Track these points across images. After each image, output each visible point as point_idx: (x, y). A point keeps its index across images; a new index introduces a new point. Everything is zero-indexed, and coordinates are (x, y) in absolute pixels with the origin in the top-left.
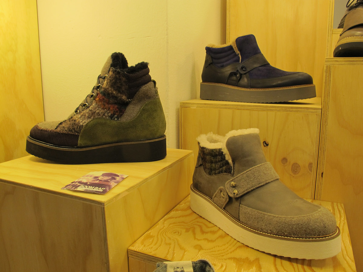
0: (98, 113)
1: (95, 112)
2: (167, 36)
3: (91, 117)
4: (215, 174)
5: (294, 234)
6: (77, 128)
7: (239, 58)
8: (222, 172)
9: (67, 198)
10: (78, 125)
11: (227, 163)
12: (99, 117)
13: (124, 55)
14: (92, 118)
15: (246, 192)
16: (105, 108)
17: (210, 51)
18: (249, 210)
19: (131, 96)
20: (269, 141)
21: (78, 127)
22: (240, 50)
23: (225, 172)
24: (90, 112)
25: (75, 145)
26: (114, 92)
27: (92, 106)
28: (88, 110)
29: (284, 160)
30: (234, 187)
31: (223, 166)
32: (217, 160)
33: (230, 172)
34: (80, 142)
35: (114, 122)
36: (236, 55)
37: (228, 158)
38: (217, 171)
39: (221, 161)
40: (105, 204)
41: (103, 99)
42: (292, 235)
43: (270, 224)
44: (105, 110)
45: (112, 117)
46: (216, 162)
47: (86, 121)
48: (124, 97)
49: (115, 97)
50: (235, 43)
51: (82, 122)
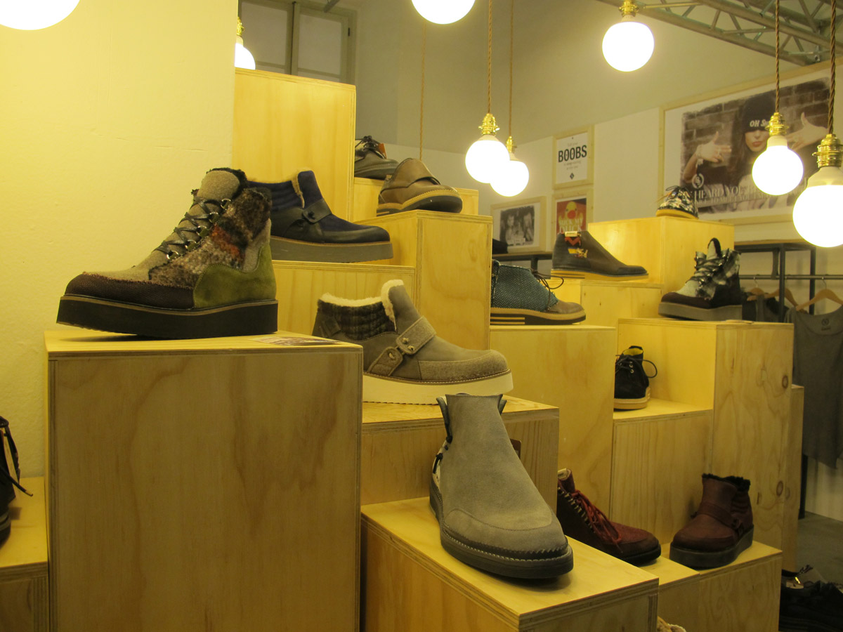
0: (217, 256)
1: (212, 254)
3: (206, 261)
4: (370, 336)
6: (189, 278)
7: (301, 201)
8: (380, 332)
10: (190, 274)
11: (387, 319)
12: (217, 262)
14: (208, 263)
15: (421, 346)
16: (226, 250)
18: (431, 363)
21: (191, 277)
23: (386, 330)
24: (203, 254)
25: (190, 306)
26: (243, 226)
27: (206, 245)
28: (200, 250)
30: (406, 343)
31: (381, 324)
32: (372, 318)
33: (393, 330)
34: (196, 301)
35: (236, 272)
36: (297, 197)
37: (390, 313)
38: (372, 333)
39: (377, 318)
41: (224, 235)
44: (225, 252)
45: (232, 264)
46: (369, 322)
47: (201, 268)
50: (297, 179)
51: (194, 268)
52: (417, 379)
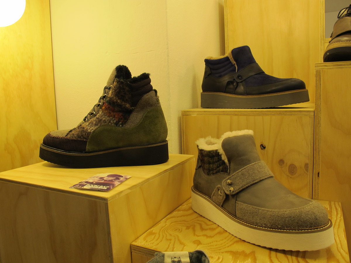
0: (105, 120)
1: (102, 119)
2: (168, 50)
3: (98, 124)
4: (213, 174)
5: (287, 227)
6: (85, 134)
7: (236, 68)
8: (219, 172)
9: (74, 195)
10: (86, 132)
11: (224, 163)
12: (105, 124)
13: (127, 68)
14: (99, 125)
15: (241, 189)
16: (111, 116)
17: (208, 62)
18: (244, 206)
19: (134, 104)
20: (265, 144)
21: (87, 134)
22: (236, 60)
23: (222, 171)
24: (97, 120)
25: (83, 150)
26: (119, 101)
27: (99, 114)
28: (95, 118)
29: (281, 162)
30: (230, 185)
31: (220, 166)
32: (215, 160)
33: (226, 171)
34: (88, 147)
35: (120, 129)
36: (233, 65)
37: (224, 158)
38: (215, 171)
39: (218, 161)
40: (108, 200)
41: (109, 107)
42: (285, 228)
43: (264, 218)
44: (111, 117)
45: (117, 124)
46: (214, 163)
47: (94, 128)
48: (128, 105)
49: (120, 106)
50: (231, 54)
51: (90, 129)
52: (233, 215)
